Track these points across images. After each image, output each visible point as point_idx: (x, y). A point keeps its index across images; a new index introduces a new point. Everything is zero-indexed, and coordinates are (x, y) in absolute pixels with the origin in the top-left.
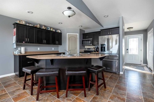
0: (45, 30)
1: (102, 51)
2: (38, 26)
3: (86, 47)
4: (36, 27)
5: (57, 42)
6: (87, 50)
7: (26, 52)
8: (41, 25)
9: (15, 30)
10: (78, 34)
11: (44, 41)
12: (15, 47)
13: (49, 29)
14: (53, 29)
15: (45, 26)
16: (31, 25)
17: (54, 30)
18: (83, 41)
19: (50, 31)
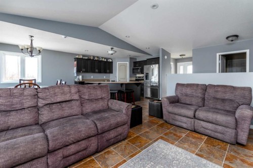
0: (98, 60)
1: (146, 79)
2: (92, 58)
3: (138, 75)
4: (90, 59)
5: (108, 71)
6: (138, 78)
7: (83, 80)
8: (94, 57)
9: (76, 62)
10: (128, 63)
11: (97, 71)
12: (75, 75)
13: (101, 59)
14: (105, 58)
15: (98, 57)
16: (86, 58)
17: (105, 60)
18: (133, 69)
19: (102, 61)
